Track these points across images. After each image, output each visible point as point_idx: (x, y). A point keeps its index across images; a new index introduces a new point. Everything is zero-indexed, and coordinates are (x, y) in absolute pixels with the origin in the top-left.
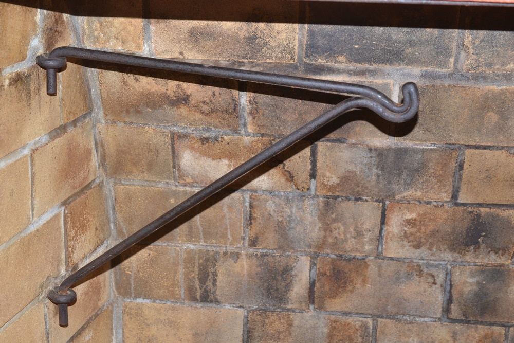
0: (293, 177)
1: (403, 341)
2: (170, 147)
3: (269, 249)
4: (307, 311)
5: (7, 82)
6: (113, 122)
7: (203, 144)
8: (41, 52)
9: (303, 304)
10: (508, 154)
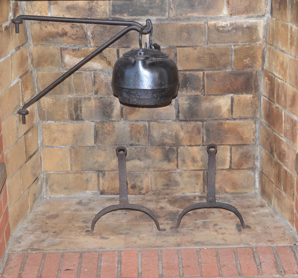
0: (111, 63)
1: (161, 131)
2: (60, 54)
3: (103, 95)
4: (120, 121)
5: (4, 29)
6: (36, 45)
7: (73, 52)
8: (12, 18)
9: (119, 118)
10: (193, 49)
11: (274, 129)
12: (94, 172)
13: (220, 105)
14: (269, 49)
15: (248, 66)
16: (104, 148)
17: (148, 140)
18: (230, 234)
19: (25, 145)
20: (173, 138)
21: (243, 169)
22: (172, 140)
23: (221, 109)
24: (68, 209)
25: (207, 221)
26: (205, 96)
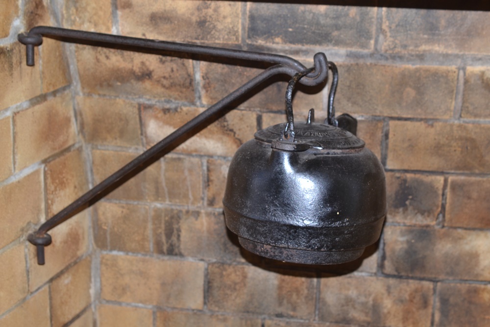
0: (242, 144)
1: (343, 293)
2: (138, 117)
6: (89, 95)
7: (165, 113)
10: (427, 125)
13: (476, 252)
16: (222, 315)
17: (315, 308)
19: (50, 302)
20: (367, 311)
22: (367, 314)
26: (444, 230)
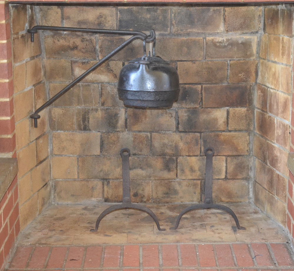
1: (162, 141)
2: (70, 67)
3: (109, 107)
4: (125, 131)
5: (20, 37)
6: (49, 58)
7: (83, 64)
8: (28, 28)
9: (123, 129)
10: (192, 63)
11: (267, 138)
12: (99, 180)
13: (217, 118)
14: (262, 63)
15: (243, 80)
17: (150, 150)
18: (226, 233)
19: (36, 149)
20: (173, 149)
21: (237, 179)
22: (173, 151)
23: (218, 121)
24: (74, 213)
25: (204, 224)
26: (202, 109)
